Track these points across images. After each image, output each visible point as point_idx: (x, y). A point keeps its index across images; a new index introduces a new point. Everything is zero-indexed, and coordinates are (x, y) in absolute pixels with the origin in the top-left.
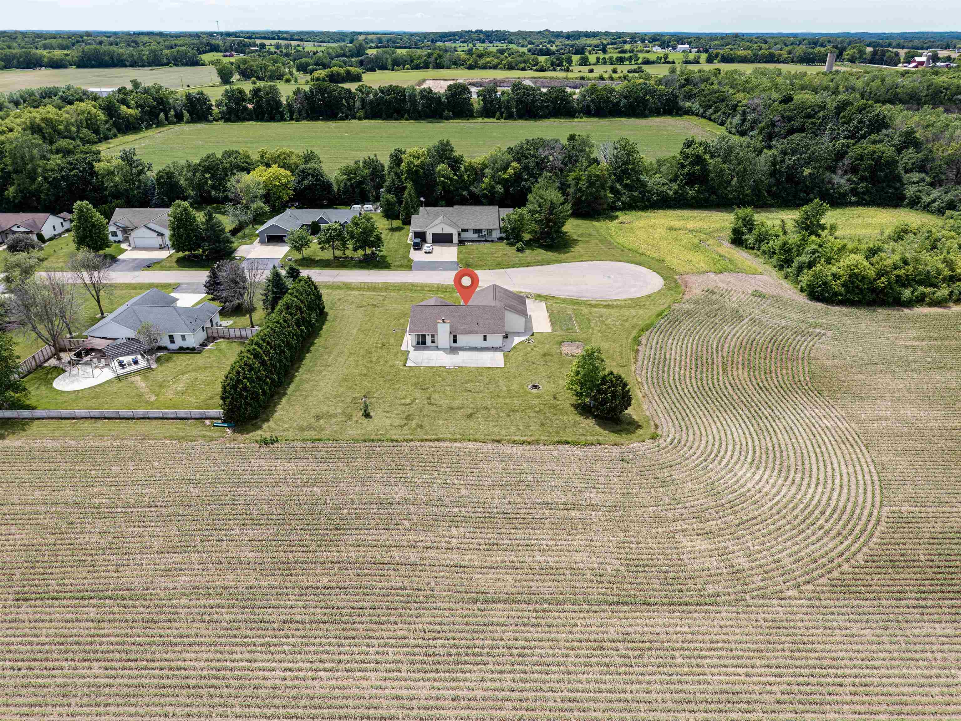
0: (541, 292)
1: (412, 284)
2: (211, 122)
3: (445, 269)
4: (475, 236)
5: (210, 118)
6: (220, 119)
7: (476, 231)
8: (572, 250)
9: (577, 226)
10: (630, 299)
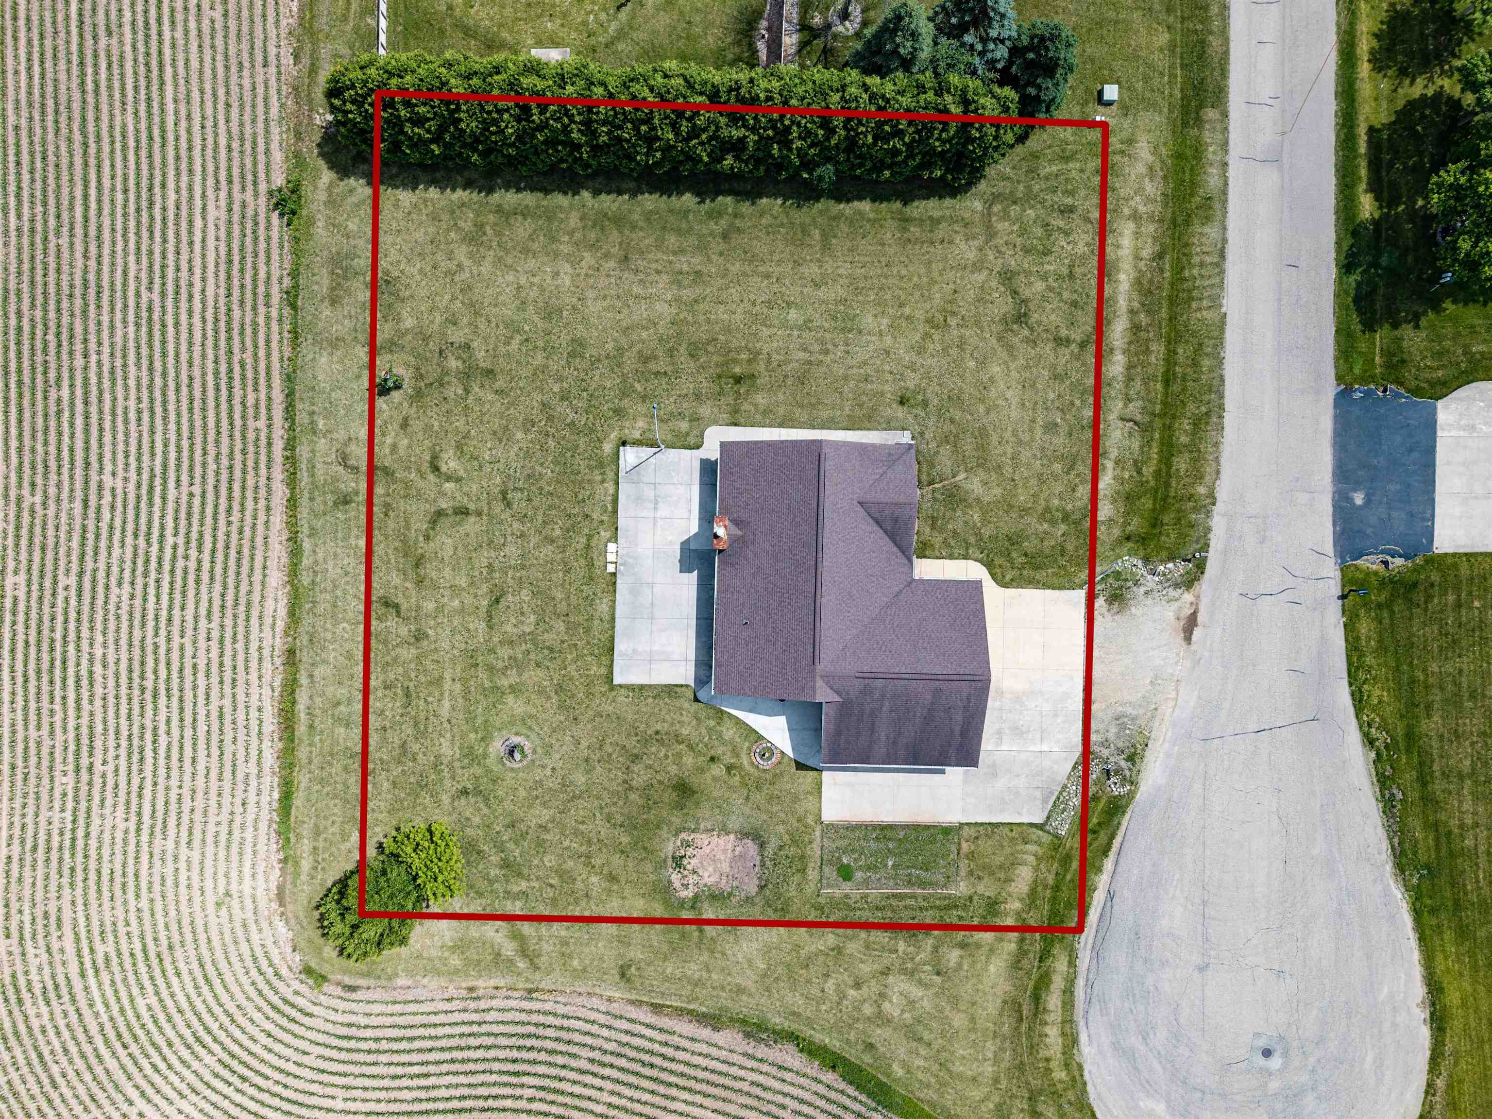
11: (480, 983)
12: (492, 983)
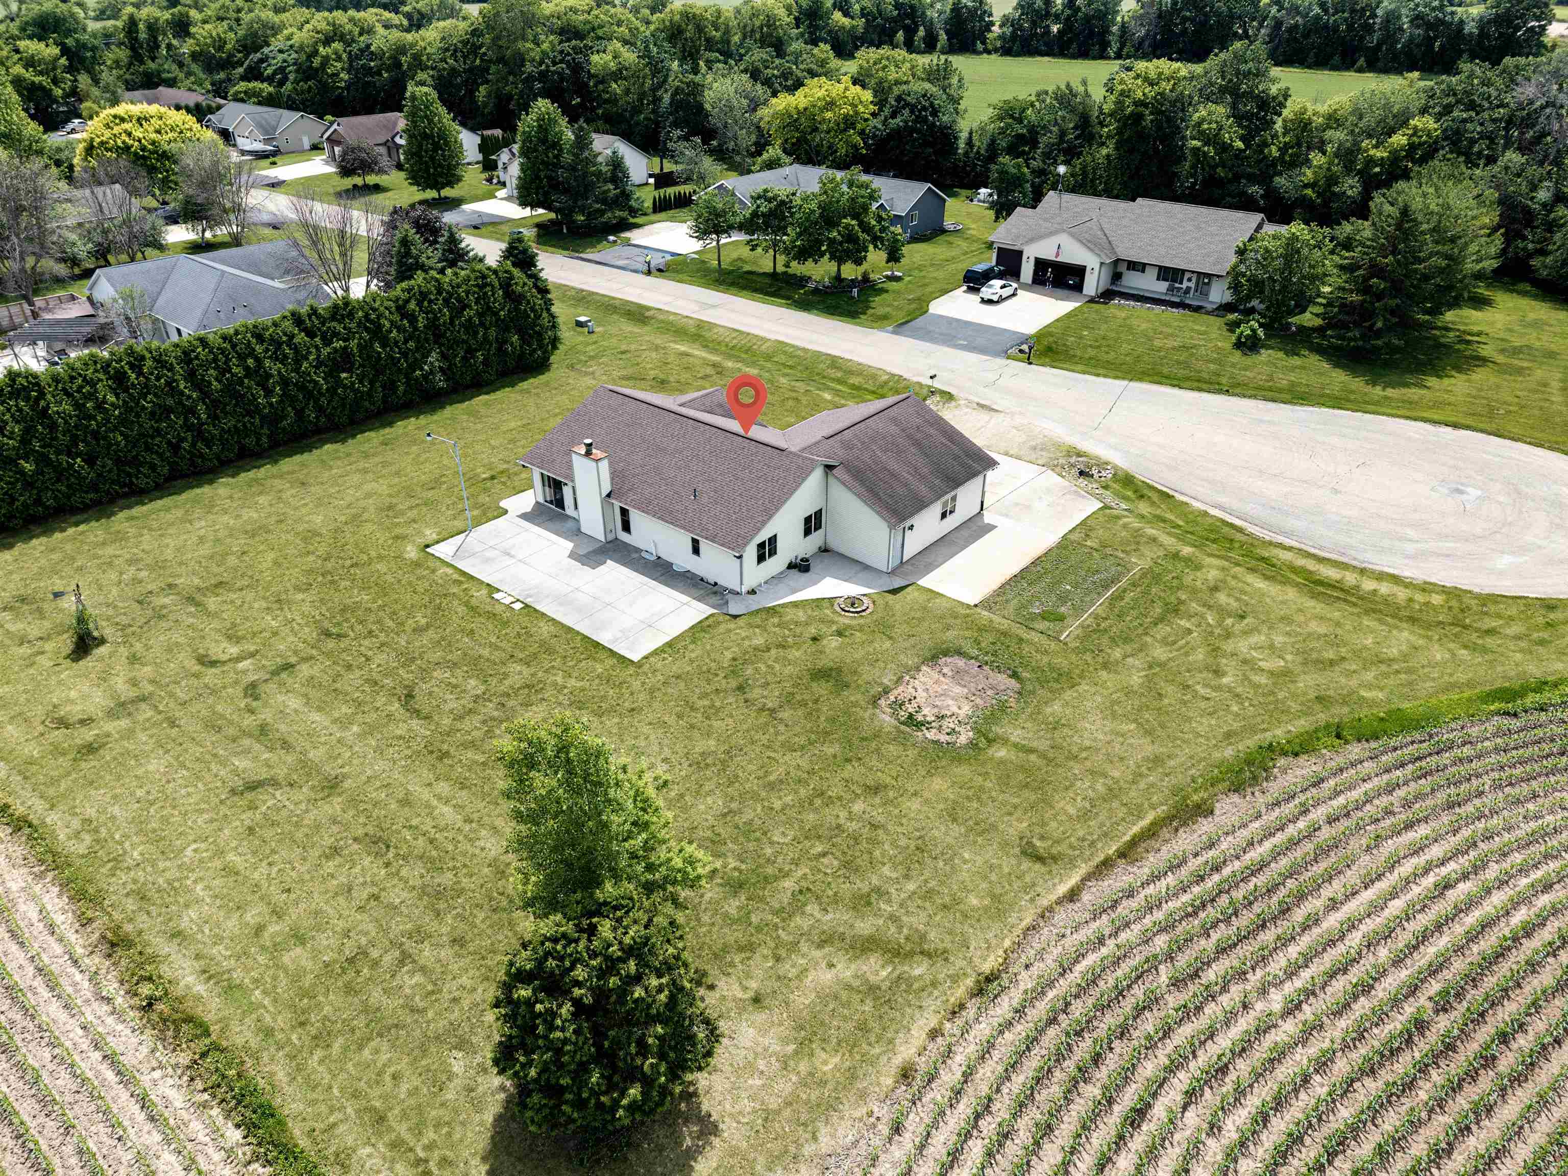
0: (1142, 473)
1: (834, 362)
2: (978, 53)
3: (971, 348)
4: (1162, 287)
5: (980, 46)
6: (996, 50)
7: (1168, 274)
8: (1432, 381)
9: (1536, 325)
10: (1444, 590)
11: (906, 1052)
12: (918, 1035)
